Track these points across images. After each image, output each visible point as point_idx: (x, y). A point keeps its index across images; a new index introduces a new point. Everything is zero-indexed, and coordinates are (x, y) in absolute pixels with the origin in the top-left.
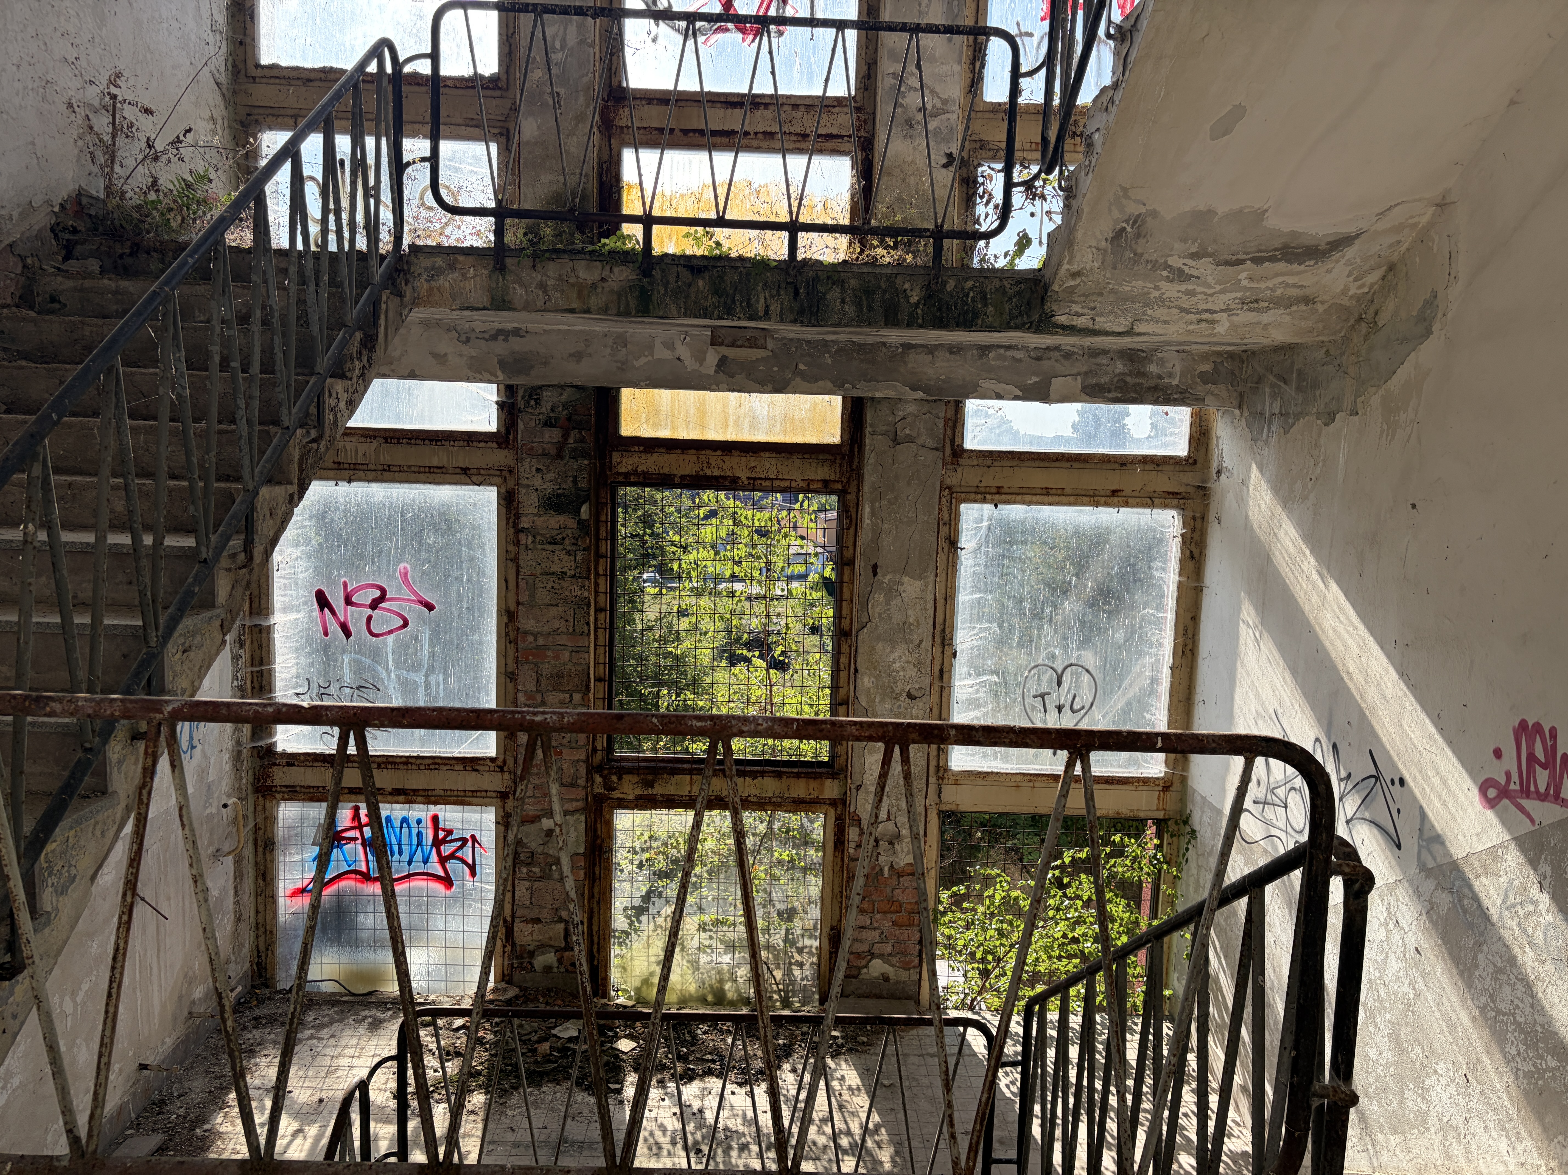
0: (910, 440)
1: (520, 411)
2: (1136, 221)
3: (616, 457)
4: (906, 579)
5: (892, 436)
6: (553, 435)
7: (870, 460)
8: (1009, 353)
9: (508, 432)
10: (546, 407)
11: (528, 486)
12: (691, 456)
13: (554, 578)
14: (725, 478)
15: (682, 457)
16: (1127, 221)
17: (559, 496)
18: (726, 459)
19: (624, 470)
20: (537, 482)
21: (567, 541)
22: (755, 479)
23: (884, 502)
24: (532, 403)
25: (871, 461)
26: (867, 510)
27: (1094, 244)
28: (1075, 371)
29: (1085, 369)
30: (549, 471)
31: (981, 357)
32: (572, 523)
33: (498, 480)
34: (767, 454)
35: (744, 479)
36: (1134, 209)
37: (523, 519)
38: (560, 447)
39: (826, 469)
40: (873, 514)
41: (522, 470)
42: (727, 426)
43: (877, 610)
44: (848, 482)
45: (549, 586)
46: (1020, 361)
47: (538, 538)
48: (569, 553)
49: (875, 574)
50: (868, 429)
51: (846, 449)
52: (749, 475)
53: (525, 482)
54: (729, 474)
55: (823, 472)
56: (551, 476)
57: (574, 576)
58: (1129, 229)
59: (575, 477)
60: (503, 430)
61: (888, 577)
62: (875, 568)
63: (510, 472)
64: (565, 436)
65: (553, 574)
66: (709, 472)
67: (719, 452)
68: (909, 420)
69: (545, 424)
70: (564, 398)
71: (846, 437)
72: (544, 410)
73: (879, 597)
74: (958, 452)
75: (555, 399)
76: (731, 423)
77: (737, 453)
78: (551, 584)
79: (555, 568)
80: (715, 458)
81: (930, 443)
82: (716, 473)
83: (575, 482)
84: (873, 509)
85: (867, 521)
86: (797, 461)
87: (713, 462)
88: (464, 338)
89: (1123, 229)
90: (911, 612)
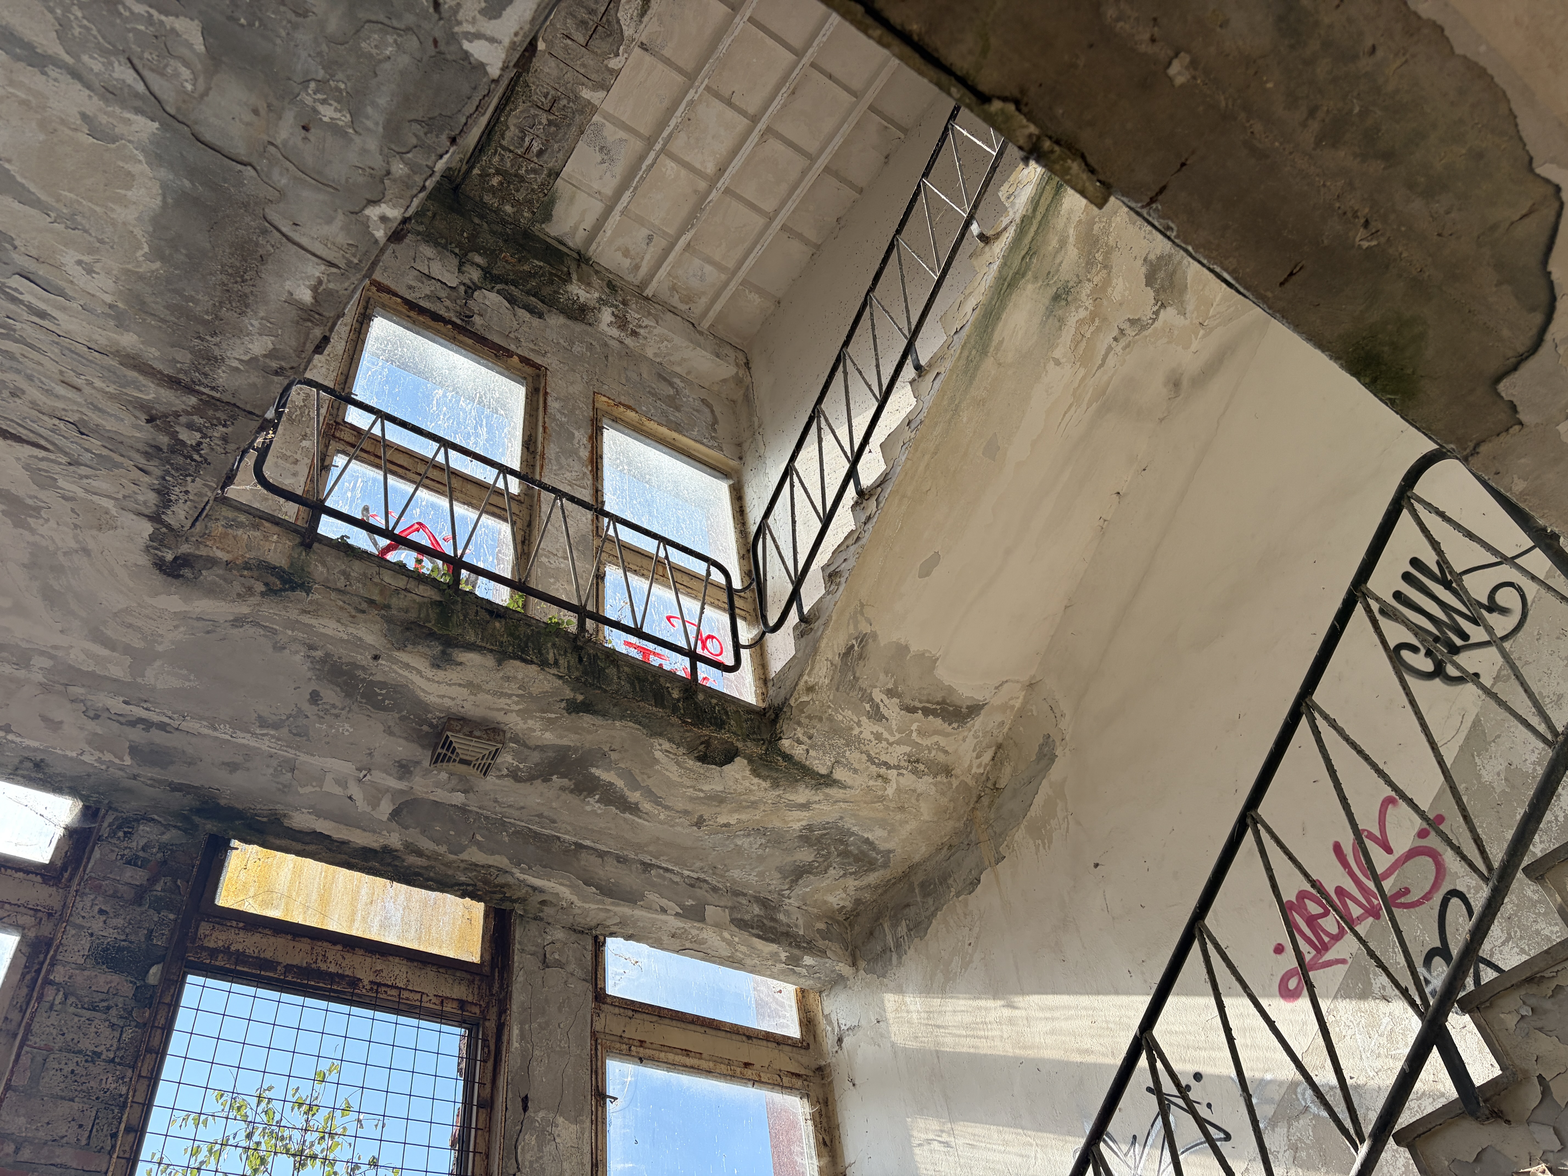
0: (560, 965)
1: (99, 838)
2: (863, 639)
3: (204, 928)
4: (560, 1120)
5: (541, 957)
6: (137, 876)
7: (519, 979)
8: (668, 875)
9: (64, 868)
10: (138, 842)
11: (81, 927)
12: (304, 945)
13: (80, 1058)
14: (342, 977)
15: (292, 944)
16: (856, 638)
17: (120, 949)
18: (348, 955)
19: (212, 945)
20: (97, 925)
21: (113, 1012)
22: (379, 985)
23: (535, 1025)
24: (121, 834)
25: (521, 979)
26: (516, 1031)
27: (830, 658)
28: (722, 904)
29: (730, 904)
30: (116, 916)
31: (644, 871)
32: (128, 989)
33: (27, 920)
34: (397, 960)
35: (366, 982)
36: (864, 628)
37: (59, 968)
38: (140, 895)
39: (463, 988)
40: (522, 1036)
41: (81, 905)
42: (353, 921)
43: (528, 1156)
44: (487, 1007)
45: (67, 1070)
46: (677, 883)
47: (72, 999)
48: (112, 1026)
49: (525, 1109)
50: (517, 946)
51: (486, 969)
52: (372, 978)
53: (79, 921)
54: (348, 972)
55: (459, 991)
56: (119, 922)
57: (112, 1061)
58: (856, 648)
59: (151, 931)
60: (59, 863)
61: (541, 1114)
62: (525, 1100)
63: (50, 915)
64: (153, 881)
65: (80, 1052)
66: (323, 967)
67: (339, 947)
68: (558, 945)
69: (129, 863)
70: (165, 838)
71: (487, 957)
72: (134, 844)
73: (529, 1139)
74: (600, 996)
75: (153, 837)
76: (359, 917)
77: (361, 952)
78: (72, 1066)
79: (86, 1045)
80: (334, 952)
81: (579, 973)
82: (333, 969)
83: (149, 936)
84: (522, 1030)
85: (516, 1045)
86: (430, 973)
87: (330, 956)
88: (91, 714)
89: (853, 646)
90: (566, 1165)
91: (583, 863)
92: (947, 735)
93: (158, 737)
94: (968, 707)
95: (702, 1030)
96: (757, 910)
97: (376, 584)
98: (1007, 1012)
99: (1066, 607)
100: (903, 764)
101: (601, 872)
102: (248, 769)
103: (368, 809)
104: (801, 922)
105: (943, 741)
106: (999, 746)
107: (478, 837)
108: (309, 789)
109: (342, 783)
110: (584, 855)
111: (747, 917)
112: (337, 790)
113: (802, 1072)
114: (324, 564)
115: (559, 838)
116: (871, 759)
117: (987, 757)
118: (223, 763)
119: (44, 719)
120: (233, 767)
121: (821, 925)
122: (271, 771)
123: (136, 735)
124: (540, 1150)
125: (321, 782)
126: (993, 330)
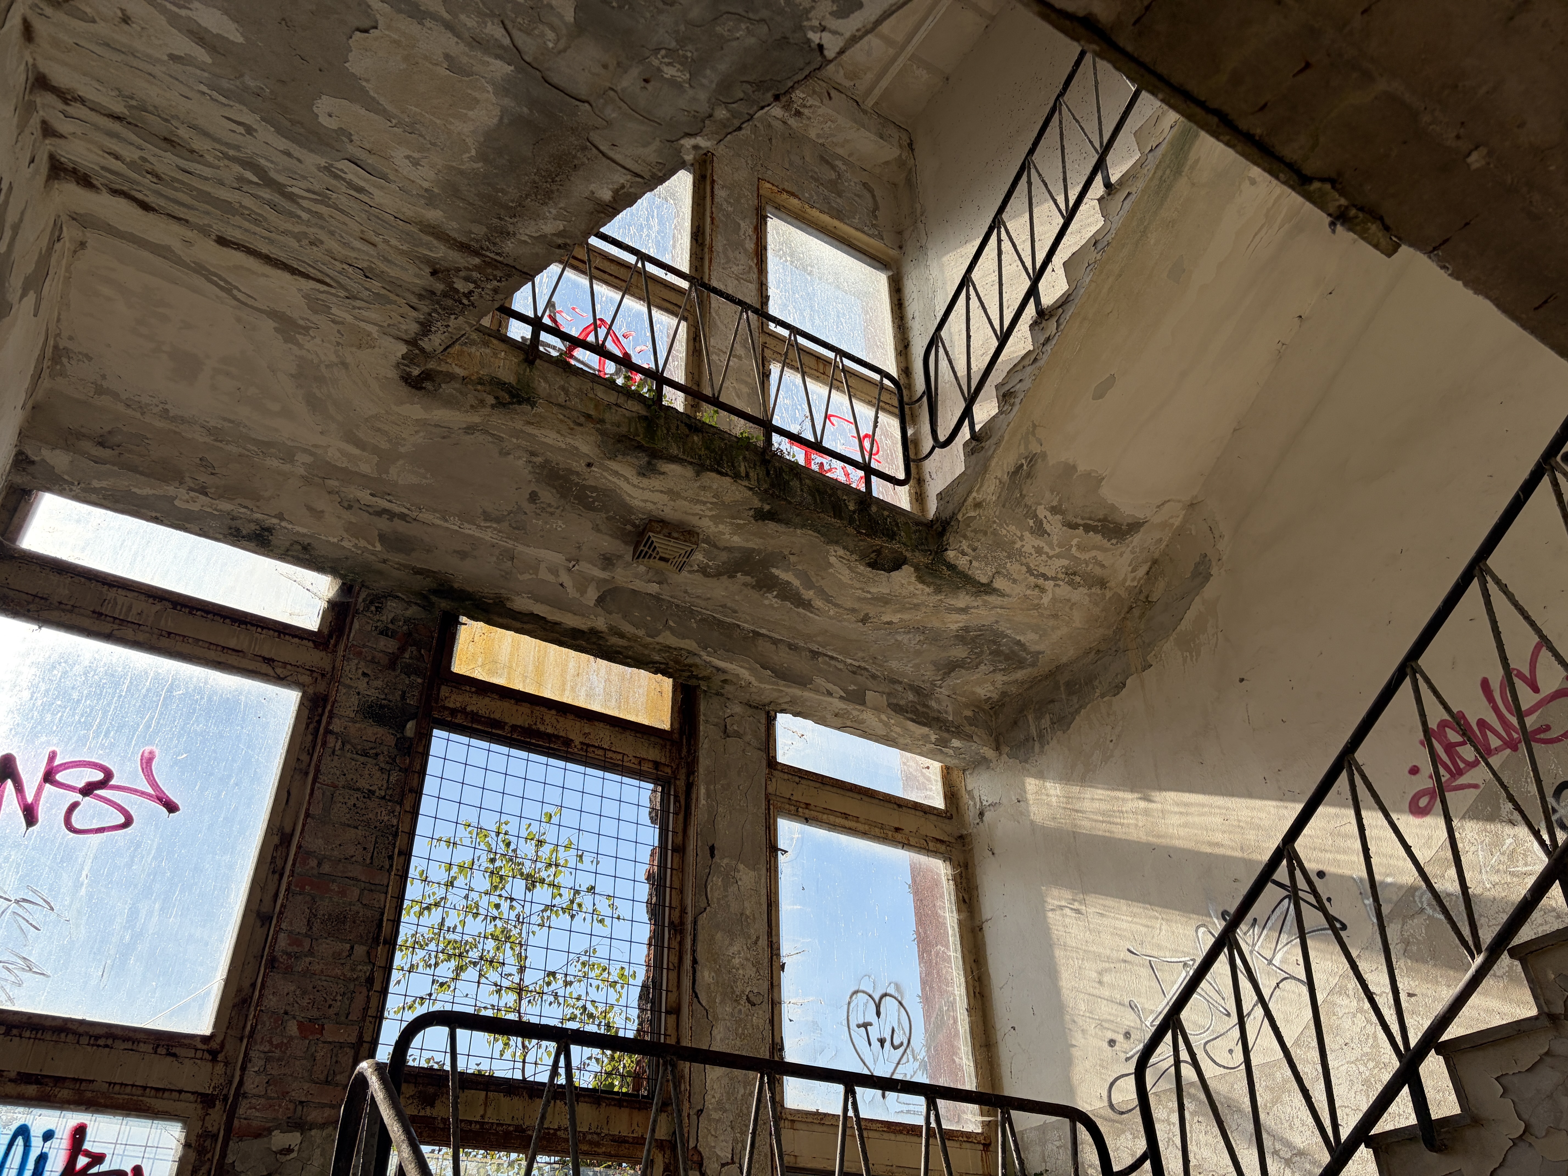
0: (738, 735)
1: (357, 612)
2: (1032, 459)
3: (444, 691)
4: (741, 867)
5: (723, 728)
6: (389, 645)
7: (704, 746)
8: (833, 662)
9: (330, 636)
10: (386, 617)
11: (350, 687)
12: (525, 708)
13: (359, 795)
14: (557, 737)
15: (515, 707)
16: (1026, 458)
17: (382, 707)
18: (561, 719)
19: (451, 705)
20: (362, 685)
21: (381, 758)
22: (588, 745)
23: (718, 786)
24: (373, 608)
25: (705, 746)
26: (703, 790)
27: (999, 476)
28: (880, 690)
29: (887, 690)
30: (376, 678)
31: (813, 658)
32: (390, 740)
33: (306, 679)
34: (602, 725)
35: (577, 743)
36: (1035, 448)
37: (336, 720)
38: (393, 662)
39: (657, 751)
40: (708, 795)
41: (347, 668)
42: (564, 690)
43: (716, 894)
44: (677, 768)
45: (350, 803)
46: (840, 670)
47: (348, 747)
48: (381, 770)
49: (712, 855)
50: (702, 718)
51: (676, 736)
52: (582, 740)
53: (348, 682)
54: (562, 734)
55: (653, 754)
56: (379, 683)
57: (383, 798)
58: (1025, 467)
59: (404, 693)
60: (326, 631)
61: (726, 861)
62: (712, 849)
63: (323, 675)
64: (402, 649)
65: (358, 789)
66: (542, 728)
67: (553, 712)
68: (736, 718)
69: (381, 633)
70: (409, 613)
71: (676, 726)
72: (384, 618)
73: (716, 881)
74: (772, 763)
75: (399, 612)
76: (568, 687)
77: (572, 717)
78: (353, 800)
79: (363, 784)
80: (550, 716)
81: (754, 743)
82: (550, 730)
83: (403, 697)
84: (707, 790)
85: (703, 802)
86: (630, 737)
87: (547, 718)
88: (346, 505)
89: (1022, 465)
90: (747, 904)
91: (760, 649)
92: (1105, 550)
93: (400, 526)
94: (1128, 525)
95: (859, 797)
96: (911, 696)
97: (591, 399)
98: (1143, 804)
99: (1235, 430)
100: (1060, 576)
101: (775, 658)
102: (475, 557)
103: (578, 595)
104: (950, 709)
105: (1100, 556)
106: (1155, 562)
107: (671, 623)
108: (527, 576)
109: (554, 572)
110: (760, 642)
111: (902, 703)
112: (551, 578)
113: (946, 839)
114: (546, 380)
115: (739, 626)
116: (1030, 571)
117: (1142, 571)
118: (455, 551)
119: (310, 508)
120: (463, 555)
121: (968, 713)
122: (495, 559)
123: (383, 524)
124: (726, 890)
125: (536, 570)
126: (1190, 148)
